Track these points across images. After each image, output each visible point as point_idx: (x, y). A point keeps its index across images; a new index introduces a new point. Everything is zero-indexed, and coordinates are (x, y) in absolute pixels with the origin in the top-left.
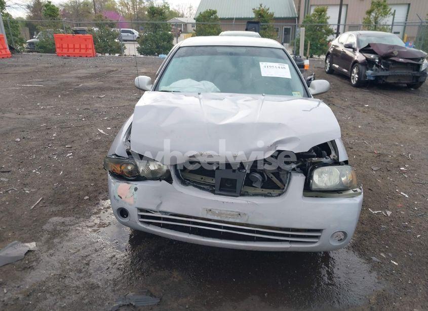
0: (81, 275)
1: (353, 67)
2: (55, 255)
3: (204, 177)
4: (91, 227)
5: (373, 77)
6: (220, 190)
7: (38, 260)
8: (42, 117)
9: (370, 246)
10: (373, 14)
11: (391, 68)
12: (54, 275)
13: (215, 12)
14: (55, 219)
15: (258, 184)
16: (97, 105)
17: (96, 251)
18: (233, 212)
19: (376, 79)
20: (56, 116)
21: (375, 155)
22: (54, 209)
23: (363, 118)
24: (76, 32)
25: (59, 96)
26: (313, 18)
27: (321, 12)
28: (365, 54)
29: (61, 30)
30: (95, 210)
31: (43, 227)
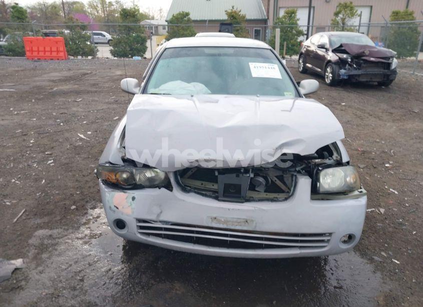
0: (76, 293)
1: (326, 67)
2: (44, 273)
3: (203, 182)
4: (81, 239)
5: (346, 76)
6: (224, 196)
7: (26, 279)
8: (17, 122)
9: (370, 245)
10: (341, 16)
11: (363, 67)
12: (47, 294)
13: (187, 14)
14: (41, 232)
15: (261, 189)
16: (74, 109)
17: (90, 265)
18: (240, 219)
19: (349, 78)
20: (32, 122)
21: (360, 153)
22: (39, 221)
23: (342, 116)
24: (46, 35)
25: (33, 101)
26: (284, 20)
27: (291, 14)
28: (338, 54)
29: (30, 33)
30: (84, 221)
31: (29, 241)
